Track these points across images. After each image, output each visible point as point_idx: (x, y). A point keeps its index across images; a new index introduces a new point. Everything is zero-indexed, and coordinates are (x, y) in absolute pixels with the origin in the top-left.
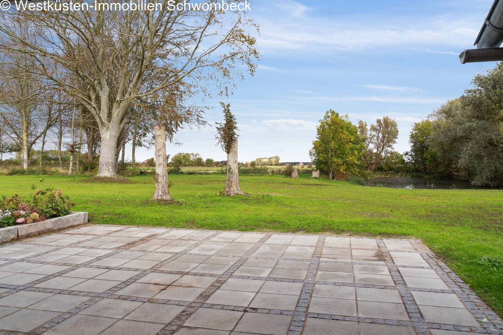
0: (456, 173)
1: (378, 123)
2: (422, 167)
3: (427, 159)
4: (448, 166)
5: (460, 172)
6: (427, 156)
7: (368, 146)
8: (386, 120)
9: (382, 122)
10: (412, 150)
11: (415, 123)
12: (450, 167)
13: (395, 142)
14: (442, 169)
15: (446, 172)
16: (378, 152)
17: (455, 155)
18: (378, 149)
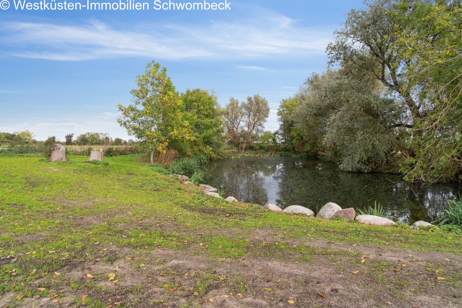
0: (322, 153)
1: (248, 100)
2: (290, 146)
3: (294, 138)
4: (314, 145)
5: (326, 152)
6: (294, 134)
7: (239, 124)
8: (256, 98)
9: (253, 99)
10: (281, 129)
11: (283, 100)
12: (316, 146)
13: (265, 121)
14: (308, 148)
15: (312, 151)
16: (249, 131)
17: (321, 132)
18: (249, 127)
